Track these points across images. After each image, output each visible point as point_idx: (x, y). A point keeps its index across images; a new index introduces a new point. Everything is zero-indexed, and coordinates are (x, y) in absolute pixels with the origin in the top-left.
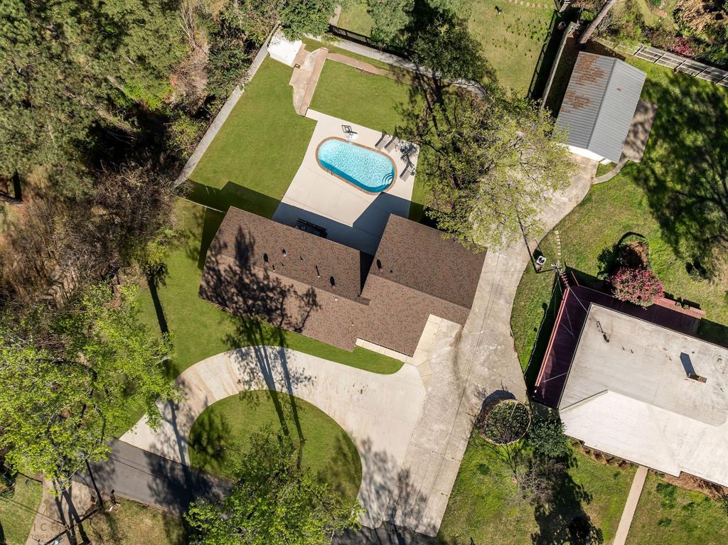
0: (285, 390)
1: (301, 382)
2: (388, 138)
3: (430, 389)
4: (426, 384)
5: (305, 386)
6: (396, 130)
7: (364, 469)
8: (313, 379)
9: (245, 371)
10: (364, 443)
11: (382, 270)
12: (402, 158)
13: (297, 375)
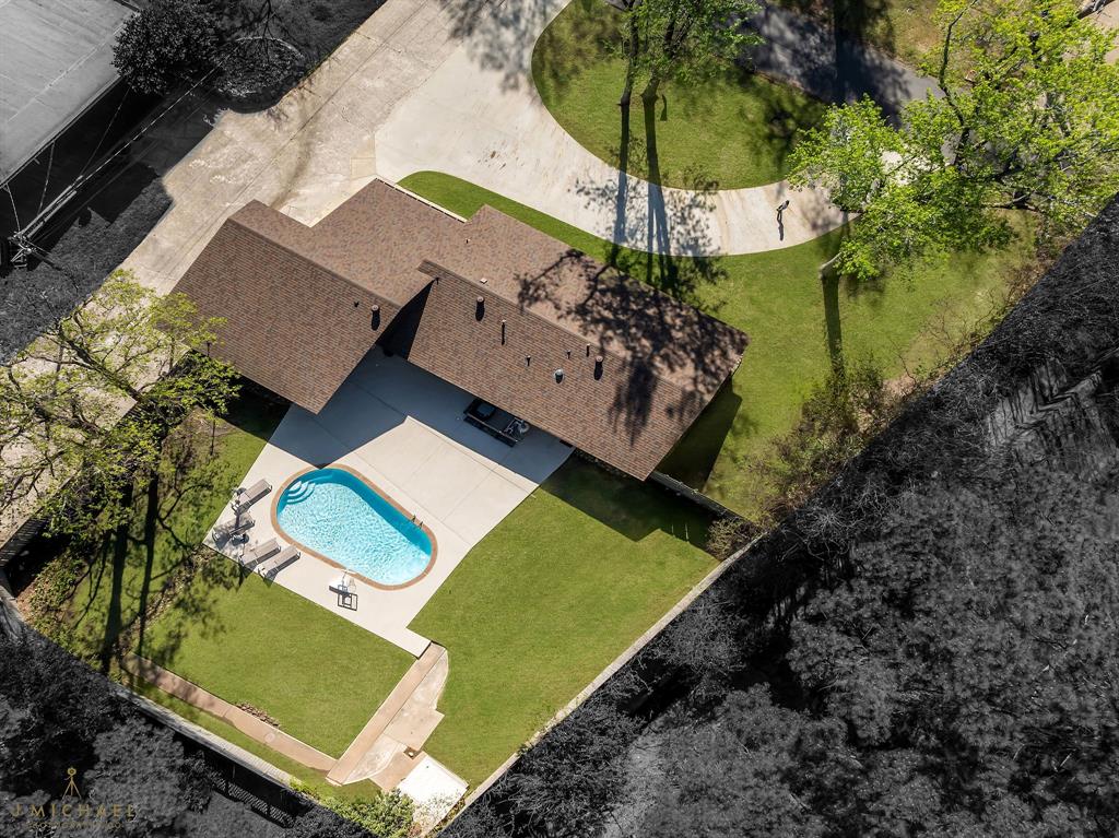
0: (632, 181)
1: (598, 189)
2: (263, 569)
3: (366, 138)
4: (371, 147)
5: (592, 182)
6: (240, 582)
7: (528, 54)
8: (575, 190)
9: (698, 222)
10: (516, 87)
11: (375, 307)
12: (250, 525)
13: (600, 200)
